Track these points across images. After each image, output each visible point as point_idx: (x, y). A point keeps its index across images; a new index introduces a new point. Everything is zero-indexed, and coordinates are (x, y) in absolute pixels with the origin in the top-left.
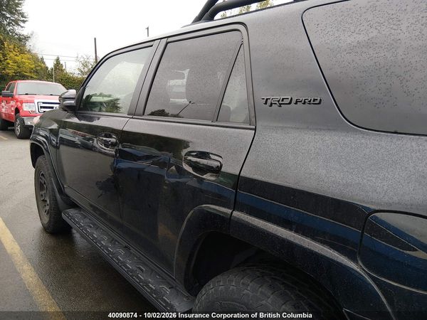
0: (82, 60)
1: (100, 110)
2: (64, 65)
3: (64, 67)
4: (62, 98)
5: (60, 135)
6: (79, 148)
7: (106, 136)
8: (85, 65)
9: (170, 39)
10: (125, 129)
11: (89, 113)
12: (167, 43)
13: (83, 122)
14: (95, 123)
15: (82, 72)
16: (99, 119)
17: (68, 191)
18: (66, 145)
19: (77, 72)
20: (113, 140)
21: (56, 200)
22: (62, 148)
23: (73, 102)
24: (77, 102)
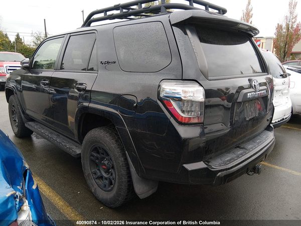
0: (35, 35)
1: (42, 68)
2: (22, 39)
3: (23, 41)
4: (22, 63)
5: (22, 84)
6: (35, 91)
7: (44, 81)
8: (38, 39)
9: (71, 34)
10: (52, 76)
11: (37, 70)
12: (70, 36)
13: (33, 75)
14: (40, 75)
15: (36, 44)
16: (42, 73)
17: (28, 112)
18: (26, 90)
19: (32, 44)
20: (47, 82)
21: (21, 118)
22: (24, 92)
23: (28, 64)
24: (30, 65)
